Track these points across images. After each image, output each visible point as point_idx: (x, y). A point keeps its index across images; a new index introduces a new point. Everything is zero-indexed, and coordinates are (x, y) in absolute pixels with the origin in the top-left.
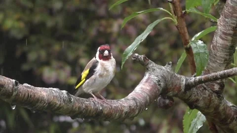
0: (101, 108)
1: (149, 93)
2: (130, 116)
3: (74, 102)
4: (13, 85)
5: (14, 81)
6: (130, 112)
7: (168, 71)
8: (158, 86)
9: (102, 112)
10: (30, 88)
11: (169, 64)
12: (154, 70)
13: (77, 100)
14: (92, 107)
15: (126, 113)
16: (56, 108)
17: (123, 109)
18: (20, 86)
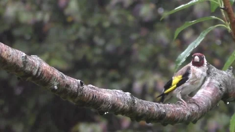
0: (164, 111)
1: (211, 97)
2: (193, 120)
3: (138, 104)
4: (78, 85)
5: (79, 81)
6: (192, 116)
7: (228, 76)
8: (220, 91)
9: (165, 115)
10: (94, 89)
11: (230, 69)
12: (216, 74)
13: (140, 103)
14: (156, 110)
15: (189, 117)
16: (120, 109)
17: (186, 112)
18: (85, 87)
